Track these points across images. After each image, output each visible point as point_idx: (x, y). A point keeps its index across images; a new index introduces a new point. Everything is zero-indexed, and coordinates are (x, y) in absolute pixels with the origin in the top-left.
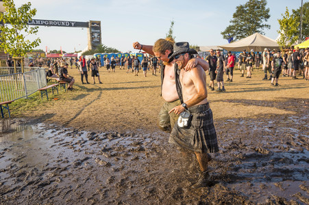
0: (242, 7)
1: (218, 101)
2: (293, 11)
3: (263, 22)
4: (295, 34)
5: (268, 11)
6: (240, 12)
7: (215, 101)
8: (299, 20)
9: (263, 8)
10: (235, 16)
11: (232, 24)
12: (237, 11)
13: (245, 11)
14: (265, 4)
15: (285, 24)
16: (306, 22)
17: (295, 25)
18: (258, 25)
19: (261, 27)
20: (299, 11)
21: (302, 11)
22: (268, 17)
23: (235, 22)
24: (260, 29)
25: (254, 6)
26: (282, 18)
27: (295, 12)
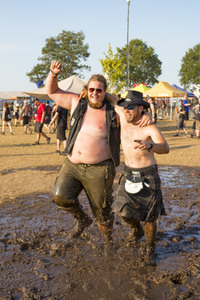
0: (53, 40)
1: (25, 169)
2: (118, 49)
3: (81, 61)
4: (122, 79)
5: (87, 47)
6: (51, 47)
7: (20, 169)
8: (125, 62)
9: (81, 43)
10: (44, 51)
11: (41, 62)
12: (47, 45)
13: (56, 46)
14: (83, 38)
15: (109, 65)
16: (133, 64)
17: (120, 67)
18: (75, 65)
19: (79, 67)
20: (125, 49)
21: (129, 50)
22: (87, 55)
23: (45, 59)
24: (77, 71)
25: (68, 40)
26: (104, 58)
27: (120, 51)
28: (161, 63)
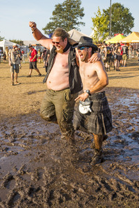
0: (60, 6)
1: (43, 91)
2: (104, 10)
3: (79, 20)
4: (106, 31)
5: (82, 10)
6: (59, 9)
7: (39, 91)
8: (108, 19)
9: (78, 7)
10: (54, 13)
11: (52, 21)
12: (56, 9)
13: (62, 9)
14: (80, 4)
15: (98, 22)
16: (114, 21)
17: (105, 23)
18: (74, 22)
19: (77, 24)
20: (108, 10)
21: (111, 11)
22: (83, 15)
23: (55, 19)
24: (76, 26)
25: (70, 5)
27: (105, 12)
28: (133, 19)
